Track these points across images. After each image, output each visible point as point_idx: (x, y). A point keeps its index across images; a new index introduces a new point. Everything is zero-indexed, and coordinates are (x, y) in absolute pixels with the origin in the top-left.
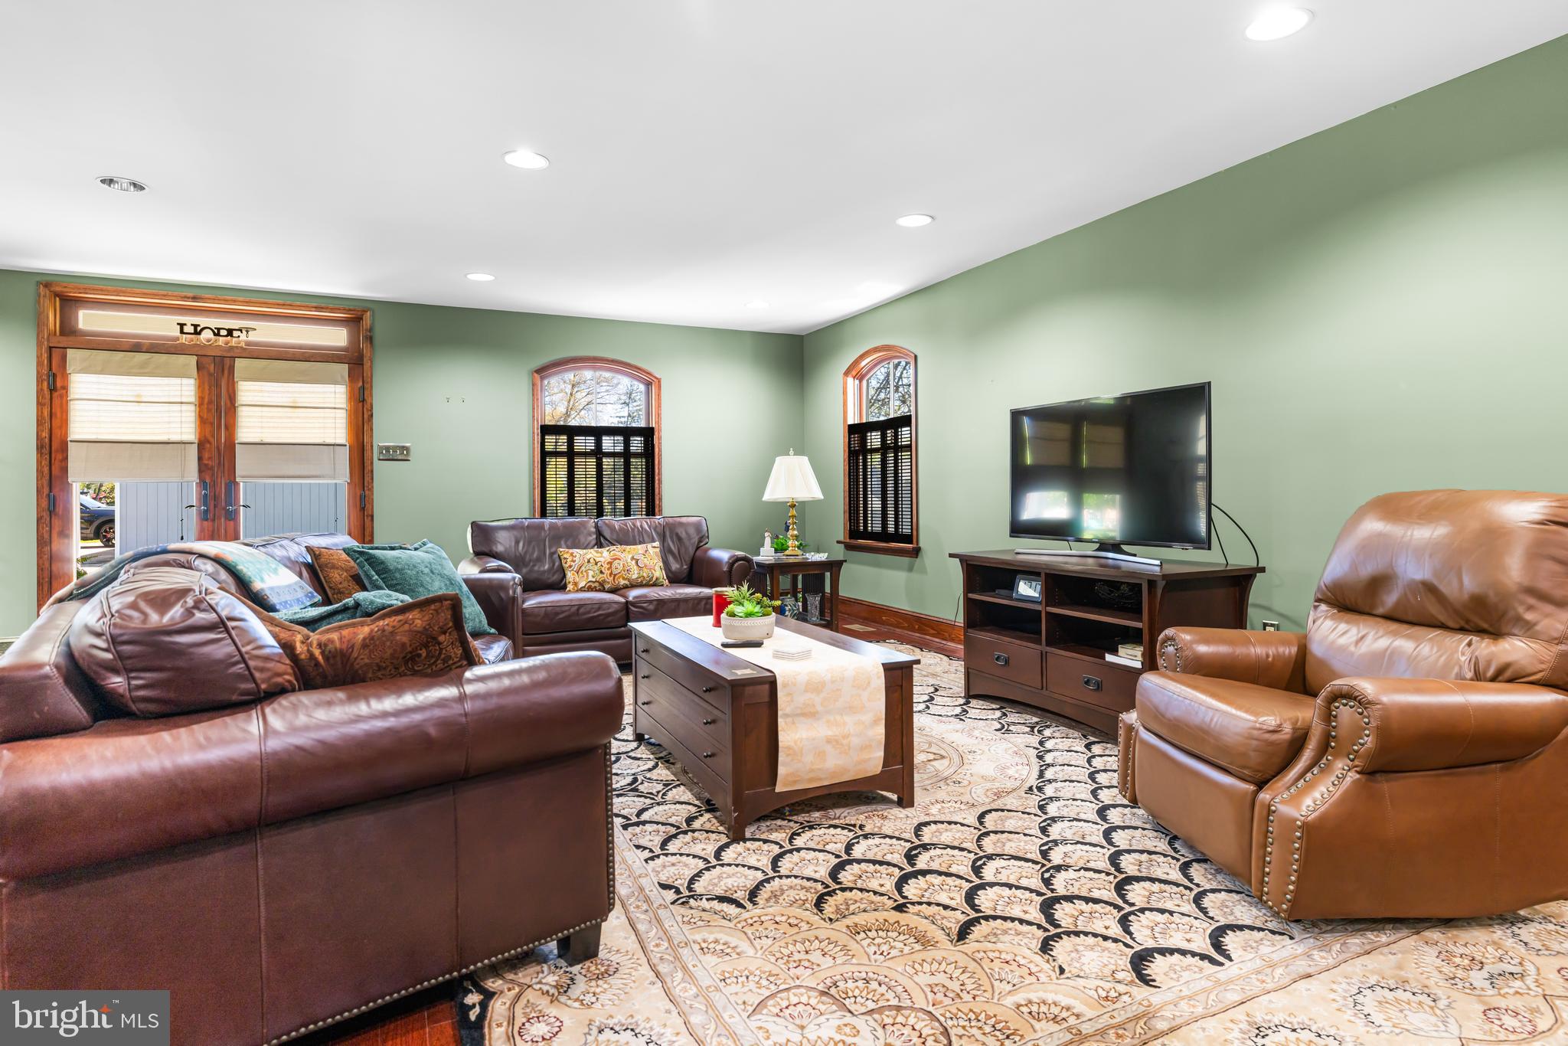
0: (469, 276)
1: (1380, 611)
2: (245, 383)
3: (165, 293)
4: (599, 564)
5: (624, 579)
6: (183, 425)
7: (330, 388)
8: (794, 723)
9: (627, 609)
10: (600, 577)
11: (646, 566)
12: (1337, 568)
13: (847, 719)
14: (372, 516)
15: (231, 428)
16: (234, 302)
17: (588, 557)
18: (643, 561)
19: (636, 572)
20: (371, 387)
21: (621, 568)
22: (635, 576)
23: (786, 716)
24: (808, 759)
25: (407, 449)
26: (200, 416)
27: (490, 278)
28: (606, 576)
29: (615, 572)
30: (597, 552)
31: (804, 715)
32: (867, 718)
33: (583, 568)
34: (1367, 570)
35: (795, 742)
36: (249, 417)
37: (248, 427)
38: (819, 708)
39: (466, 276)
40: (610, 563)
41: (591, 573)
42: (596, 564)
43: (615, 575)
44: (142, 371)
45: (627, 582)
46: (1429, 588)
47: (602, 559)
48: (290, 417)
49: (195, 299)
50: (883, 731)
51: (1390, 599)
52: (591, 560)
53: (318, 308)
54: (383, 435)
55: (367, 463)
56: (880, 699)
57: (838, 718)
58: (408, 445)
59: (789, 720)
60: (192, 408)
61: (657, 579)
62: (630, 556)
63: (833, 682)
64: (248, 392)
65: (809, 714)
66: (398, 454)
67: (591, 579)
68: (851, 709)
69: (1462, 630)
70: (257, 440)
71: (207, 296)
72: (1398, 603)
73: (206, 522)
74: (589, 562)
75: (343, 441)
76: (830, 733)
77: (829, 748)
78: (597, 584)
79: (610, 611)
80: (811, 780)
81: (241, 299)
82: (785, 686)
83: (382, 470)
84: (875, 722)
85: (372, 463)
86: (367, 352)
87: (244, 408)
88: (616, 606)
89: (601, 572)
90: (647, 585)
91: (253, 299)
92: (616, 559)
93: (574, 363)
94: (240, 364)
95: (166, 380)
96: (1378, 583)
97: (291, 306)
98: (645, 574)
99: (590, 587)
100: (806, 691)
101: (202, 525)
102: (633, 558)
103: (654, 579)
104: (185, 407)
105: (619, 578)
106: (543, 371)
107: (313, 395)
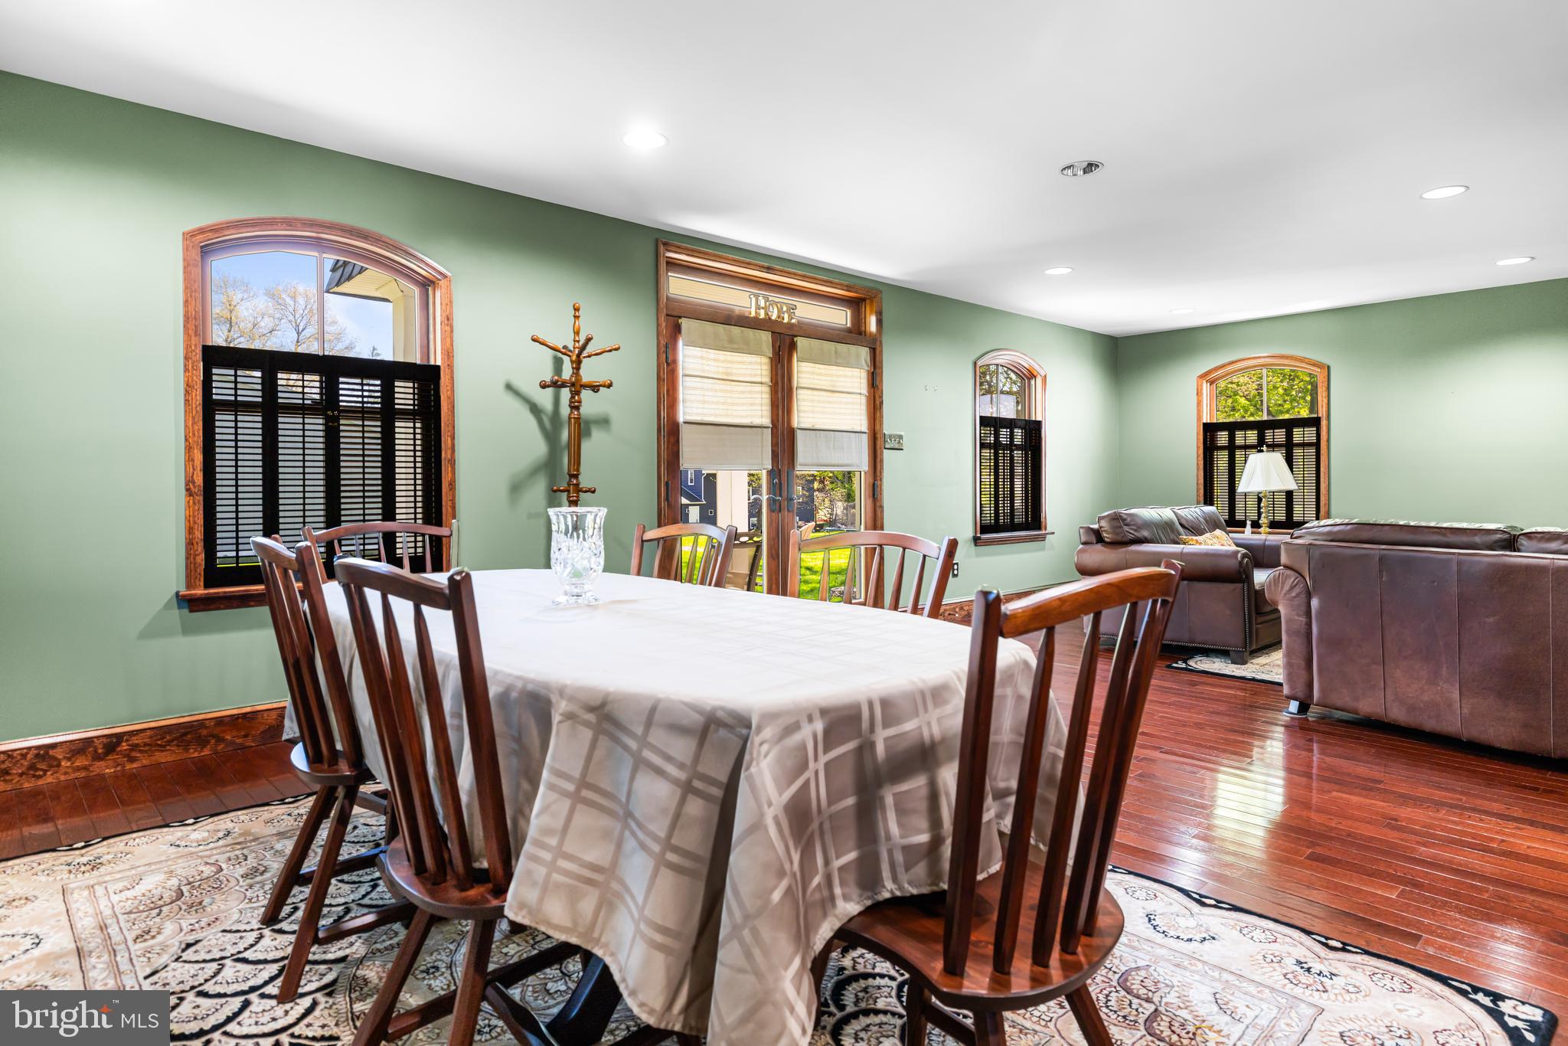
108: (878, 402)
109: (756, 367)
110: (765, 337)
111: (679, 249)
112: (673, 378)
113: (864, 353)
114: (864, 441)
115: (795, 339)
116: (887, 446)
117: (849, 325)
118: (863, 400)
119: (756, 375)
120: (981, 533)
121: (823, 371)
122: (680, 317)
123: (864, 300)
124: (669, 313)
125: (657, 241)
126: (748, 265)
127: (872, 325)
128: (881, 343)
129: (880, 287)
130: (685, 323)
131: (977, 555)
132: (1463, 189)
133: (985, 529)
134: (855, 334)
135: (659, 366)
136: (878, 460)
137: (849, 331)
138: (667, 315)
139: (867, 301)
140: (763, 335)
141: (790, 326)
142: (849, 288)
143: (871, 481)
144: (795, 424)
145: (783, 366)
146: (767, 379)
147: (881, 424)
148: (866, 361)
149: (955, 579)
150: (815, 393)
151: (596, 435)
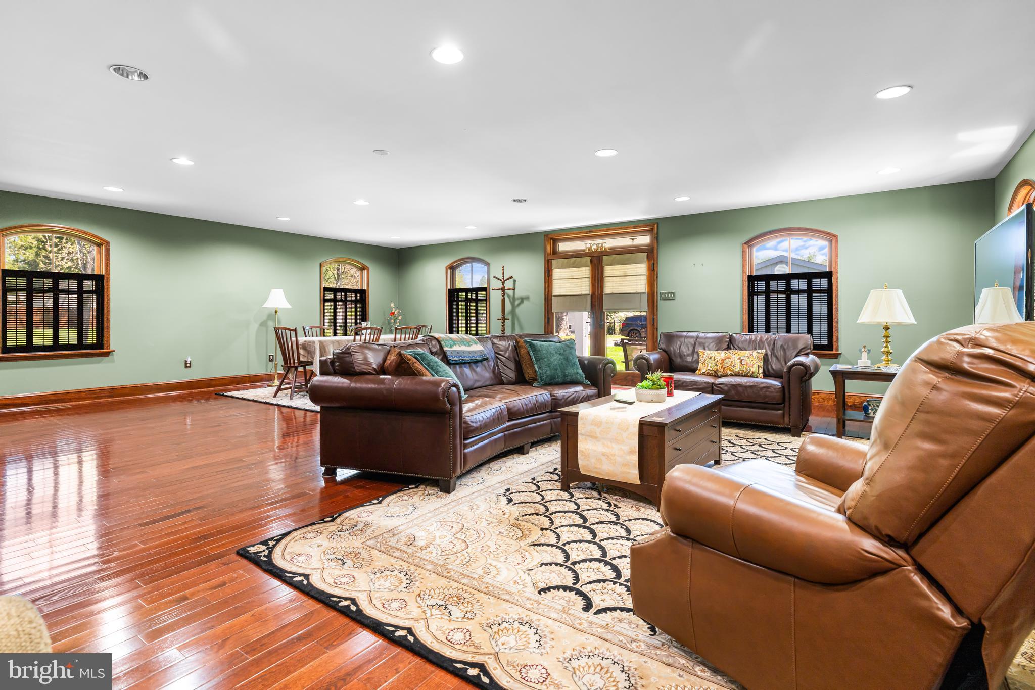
0: (676, 199)
2: (607, 267)
4: (716, 360)
5: (730, 370)
6: (586, 287)
7: (639, 265)
8: (586, 439)
9: (713, 387)
10: (715, 368)
11: (747, 364)
13: (614, 445)
14: (657, 329)
15: (602, 287)
16: (603, 231)
17: (711, 355)
18: (746, 360)
19: (739, 367)
20: (657, 263)
21: (729, 363)
22: (737, 370)
23: (582, 435)
24: (593, 460)
25: (674, 294)
26: (591, 283)
27: (688, 198)
28: (719, 368)
29: (725, 365)
30: (718, 353)
31: (591, 437)
32: (626, 448)
33: (706, 362)
35: (586, 449)
36: (609, 282)
37: (608, 287)
38: (598, 435)
39: (674, 199)
40: (723, 360)
41: (710, 365)
42: (714, 360)
43: (725, 368)
44: (573, 266)
45: (732, 373)
47: (719, 358)
48: (623, 281)
49: (590, 232)
50: (637, 459)
52: (713, 358)
53: (635, 227)
54: (663, 287)
55: (655, 301)
56: (634, 440)
57: (609, 443)
58: (674, 292)
59: (584, 437)
60: (588, 280)
61: (753, 373)
62: (739, 357)
63: (607, 423)
64: (609, 270)
65: (592, 436)
66: (670, 297)
67: (709, 368)
68: (616, 441)
70: (611, 292)
71: (594, 230)
74: (710, 358)
75: (644, 291)
76: (604, 450)
77: (603, 458)
78: (712, 372)
79: (701, 387)
80: (597, 473)
81: (606, 229)
82: (582, 419)
83: (662, 305)
84: (631, 452)
85: (657, 302)
86: (655, 246)
87: (607, 278)
88: (704, 384)
89: (716, 365)
90: (746, 376)
92: (727, 358)
93: (771, 234)
94: (605, 258)
95: (581, 269)
97: (624, 228)
98: (745, 369)
99: (708, 373)
100: (592, 424)
102: (739, 358)
103: (751, 373)
104: (587, 280)
105: (727, 369)
106: (749, 243)
107: (633, 270)
108: (656, 277)
109: (586, 271)
110: (588, 260)
112: (550, 282)
113: (644, 257)
114: (646, 298)
115: (603, 257)
116: (662, 299)
117: (648, 243)
118: (645, 278)
119: (584, 275)
121: (620, 268)
123: (653, 228)
125: (544, 236)
126: (581, 233)
128: (657, 249)
129: (656, 221)
130: (553, 261)
135: (545, 278)
136: (655, 307)
138: (548, 260)
140: (586, 259)
141: (602, 252)
144: (603, 293)
145: (598, 270)
146: (589, 276)
147: (658, 288)
148: (645, 260)
150: (614, 278)
151: (525, 302)
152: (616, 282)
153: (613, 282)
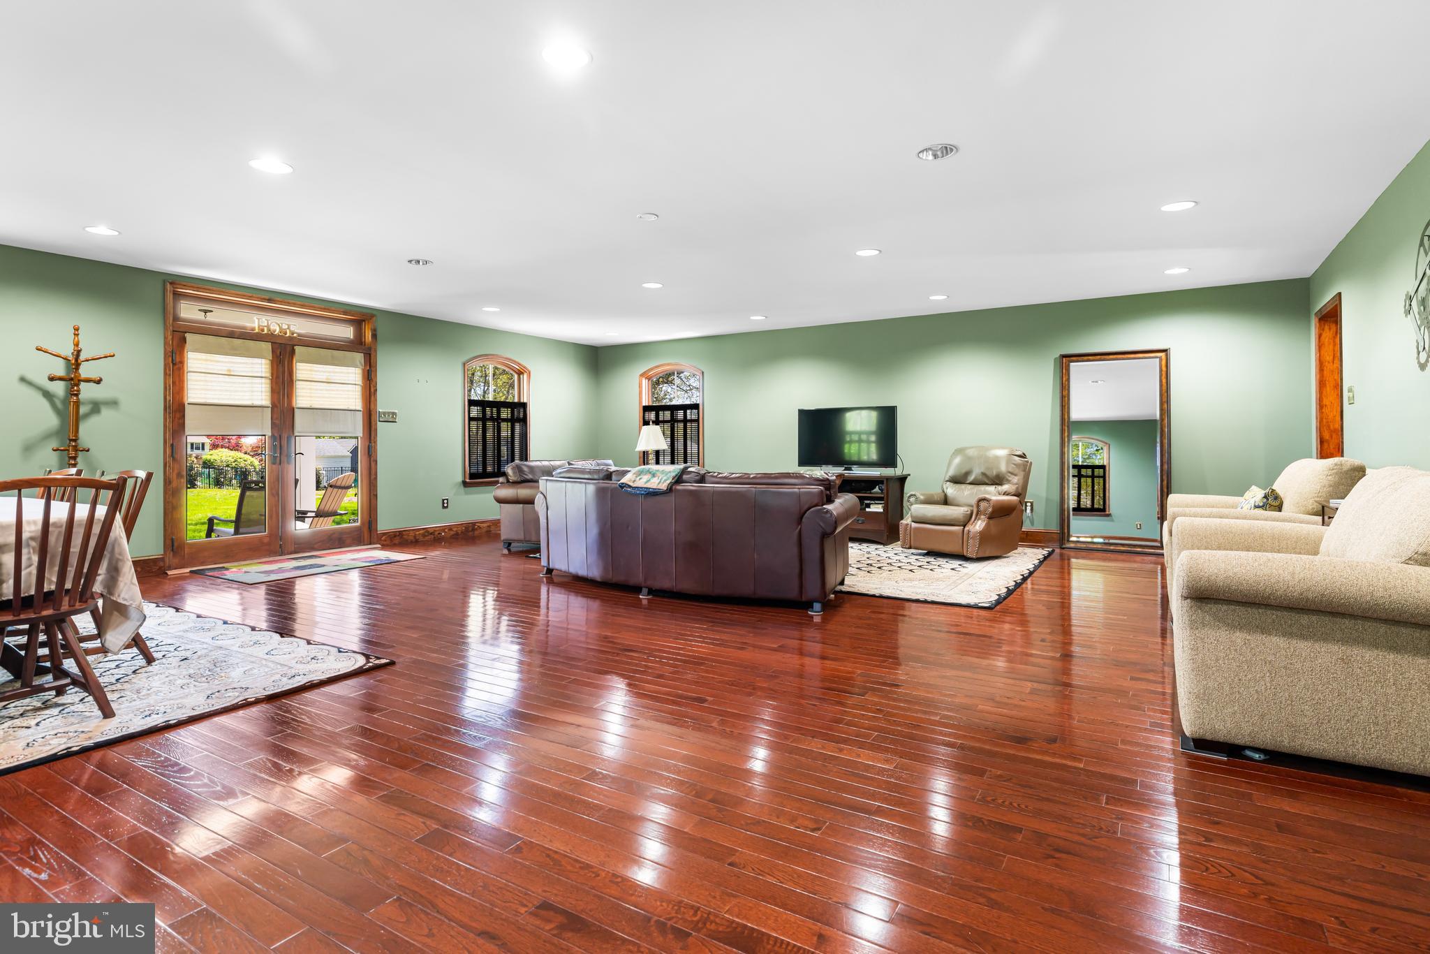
1: (968, 482)
2: (301, 364)
3: (250, 295)
6: (259, 393)
7: (352, 370)
12: (951, 472)
14: (376, 461)
15: (291, 397)
16: (294, 305)
20: (375, 368)
25: (394, 414)
26: (272, 388)
34: (964, 471)
36: (303, 389)
37: (303, 396)
44: (235, 352)
46: (984, 474)
48: (329, 390)
49: (270, 300)
51: (971, 478)
54: (382, 406)
55: (373, 423)
58: (396, 411)
60: (266, 381)
64: (302, 370)
66: (391, 418)
69: (992, 484)
70: (308, 406)
71: (279, 299)
72: (974, 479)
73: (274, 466)
75: (359, 408)
81: (299, 303)
83: (381, 427)
85: (376, 424)
86: (373, 345)
87: (300, 382)
91: (307, 304)
93: (482, 358)
94: (298, 349)
95: (251, 360)
96: (967, 474)
97: (329, 310)
101: (272, 467)
104: (263, 380)
106: (466, 364)
107: (342, 375)
108: (372, 390)
109: (260, 366)
110: (267, 347)
111: (185, 286)
112: (179, 376)
113: (359, 357)
114: (359, 418)
115: (295, 347)
116: (381, 420)
117: (352, 337)
118: (359, 389)
119: (258, 372)
120: (470, 478)
121: (320, 369)
122: (186, 332)
123: (364, 321)
124: (175, 330)
125: (164, 282)
126: (250, 297)
127: (368, 336)
128: (376, 351)
129: (374, 313)
130: (188, 336)
131: (466, 493)
132: (878, 252)
133: (472, 476)
134: (357, 344)
135: (165, 365)
136: (373, 429)
137: (351, 342)
138: (173, 331)
139: (366, 322)
140: (264, 346)
141: (291, 338)
142: (345, 313)
143: (367, 444)
144: (294, 405)
145: (283, 366)
146: (268, 375)
147: (376, 405)
148: (360, 363)
149: (444, 510)
151: (105, 412)
152: (317, 390)
153: (310, 389)
